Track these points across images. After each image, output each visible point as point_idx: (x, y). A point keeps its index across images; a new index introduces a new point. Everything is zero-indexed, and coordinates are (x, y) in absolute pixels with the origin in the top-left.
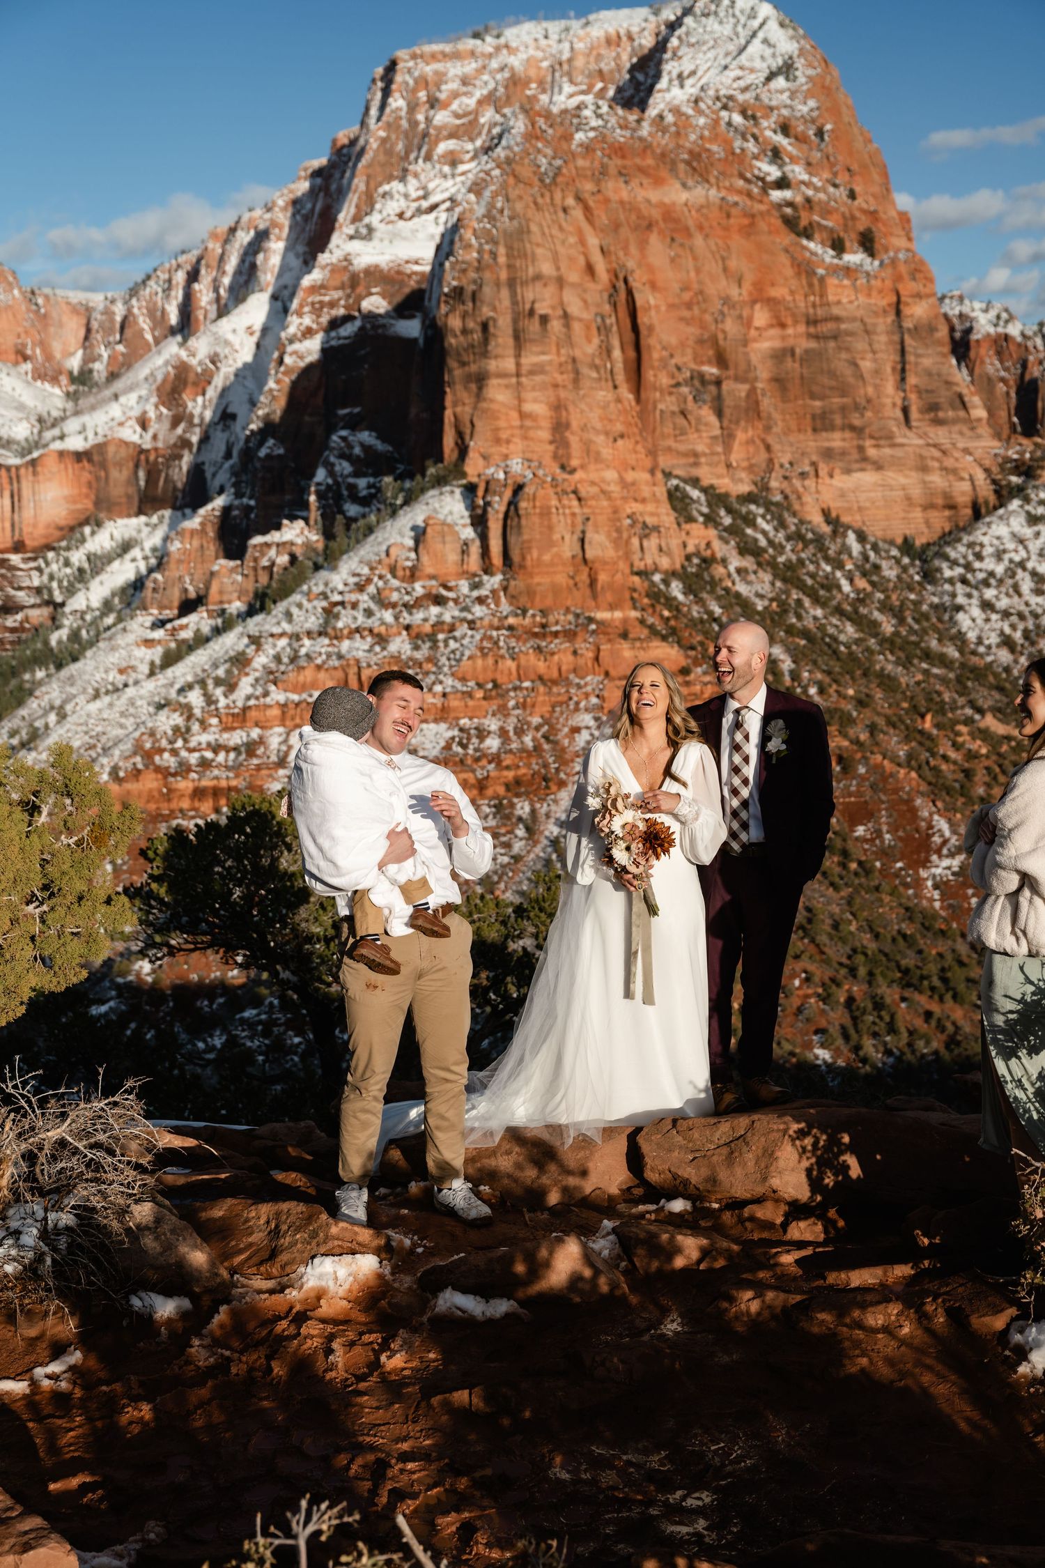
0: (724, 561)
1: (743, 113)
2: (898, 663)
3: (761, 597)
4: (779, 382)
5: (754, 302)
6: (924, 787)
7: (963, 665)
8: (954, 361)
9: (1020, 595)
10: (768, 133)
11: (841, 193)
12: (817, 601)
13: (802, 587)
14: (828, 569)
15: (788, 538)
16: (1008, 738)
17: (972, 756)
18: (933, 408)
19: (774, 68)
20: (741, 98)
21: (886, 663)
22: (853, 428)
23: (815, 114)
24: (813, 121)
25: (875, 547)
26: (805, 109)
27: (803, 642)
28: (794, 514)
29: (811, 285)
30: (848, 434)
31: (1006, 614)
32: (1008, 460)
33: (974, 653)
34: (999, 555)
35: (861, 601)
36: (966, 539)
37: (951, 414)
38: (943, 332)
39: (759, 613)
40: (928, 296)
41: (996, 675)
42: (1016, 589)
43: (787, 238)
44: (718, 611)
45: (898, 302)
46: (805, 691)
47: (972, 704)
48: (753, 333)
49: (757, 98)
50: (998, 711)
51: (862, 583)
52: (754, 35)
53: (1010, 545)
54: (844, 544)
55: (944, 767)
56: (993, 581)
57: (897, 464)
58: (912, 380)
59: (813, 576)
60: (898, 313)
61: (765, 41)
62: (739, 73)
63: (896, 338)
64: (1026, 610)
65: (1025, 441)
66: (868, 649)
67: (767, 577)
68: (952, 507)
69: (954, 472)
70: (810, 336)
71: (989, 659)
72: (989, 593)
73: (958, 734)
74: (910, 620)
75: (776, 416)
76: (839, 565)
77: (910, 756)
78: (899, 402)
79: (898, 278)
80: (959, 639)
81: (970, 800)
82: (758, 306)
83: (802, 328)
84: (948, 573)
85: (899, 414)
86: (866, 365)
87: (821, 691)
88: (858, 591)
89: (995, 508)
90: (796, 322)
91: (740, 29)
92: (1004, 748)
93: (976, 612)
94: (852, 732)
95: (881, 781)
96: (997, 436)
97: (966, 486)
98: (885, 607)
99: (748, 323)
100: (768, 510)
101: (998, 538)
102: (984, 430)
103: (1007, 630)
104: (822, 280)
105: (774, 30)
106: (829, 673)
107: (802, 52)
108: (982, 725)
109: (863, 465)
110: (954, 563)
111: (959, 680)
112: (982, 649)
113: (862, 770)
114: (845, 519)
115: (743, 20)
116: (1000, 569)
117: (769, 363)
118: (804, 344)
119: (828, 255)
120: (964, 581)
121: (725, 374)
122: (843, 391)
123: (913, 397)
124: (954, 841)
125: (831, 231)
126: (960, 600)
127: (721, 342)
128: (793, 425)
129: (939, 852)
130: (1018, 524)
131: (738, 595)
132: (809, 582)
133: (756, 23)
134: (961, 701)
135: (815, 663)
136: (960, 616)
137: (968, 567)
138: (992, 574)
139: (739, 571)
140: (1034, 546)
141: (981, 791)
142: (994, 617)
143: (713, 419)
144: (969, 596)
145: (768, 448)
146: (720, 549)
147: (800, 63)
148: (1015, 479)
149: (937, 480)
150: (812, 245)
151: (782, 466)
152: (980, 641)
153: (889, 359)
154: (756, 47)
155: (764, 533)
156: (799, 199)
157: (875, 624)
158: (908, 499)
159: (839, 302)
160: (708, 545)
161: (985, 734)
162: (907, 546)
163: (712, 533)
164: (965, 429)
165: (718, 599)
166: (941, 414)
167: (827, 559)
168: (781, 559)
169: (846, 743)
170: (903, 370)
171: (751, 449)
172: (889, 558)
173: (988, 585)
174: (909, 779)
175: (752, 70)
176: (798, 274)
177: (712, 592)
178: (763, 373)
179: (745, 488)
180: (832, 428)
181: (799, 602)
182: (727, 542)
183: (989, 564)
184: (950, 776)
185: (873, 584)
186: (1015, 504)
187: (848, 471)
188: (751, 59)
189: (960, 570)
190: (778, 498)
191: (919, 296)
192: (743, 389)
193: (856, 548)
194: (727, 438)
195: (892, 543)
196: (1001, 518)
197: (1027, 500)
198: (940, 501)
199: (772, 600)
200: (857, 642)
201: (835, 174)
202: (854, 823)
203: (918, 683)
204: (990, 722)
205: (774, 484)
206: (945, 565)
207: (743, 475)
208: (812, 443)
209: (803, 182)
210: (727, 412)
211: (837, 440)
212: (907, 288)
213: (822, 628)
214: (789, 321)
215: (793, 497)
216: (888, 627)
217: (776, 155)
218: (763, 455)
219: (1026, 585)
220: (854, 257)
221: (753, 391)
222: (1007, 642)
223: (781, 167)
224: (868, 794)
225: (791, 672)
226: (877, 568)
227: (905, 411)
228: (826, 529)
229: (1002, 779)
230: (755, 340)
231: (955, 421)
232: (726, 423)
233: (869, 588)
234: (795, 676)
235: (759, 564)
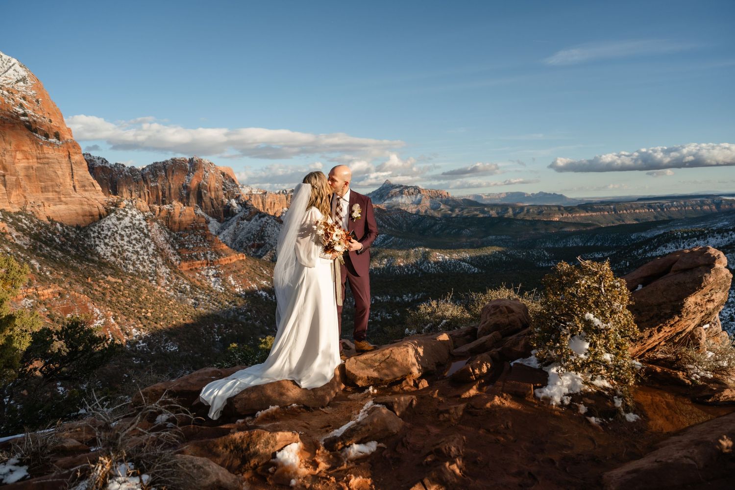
0: (10, 234)
1: (8, 91)
2: (78, 262)
3: (26, 245)
4: (28, 177)
5: (17, 151)
6: (90, 300)
7: (100, 262)
8: (88, 172)
9: (116, 241)
10: (18, 99)
11: (47, 120)
12: (47, 245)
13: (41, 241)
14: (50, 235)
15: (35, 226)
16: (116, 282)
17: (105, 289)
18: (84, 186)
19: (19, 79)
20: (7, 86)
21: (74, 263)
22: (56, 192)
23: (35, 95)
24: (35, 97)
25: (67, 228)
26: (31, 93)
27: (43, 258)
28: (37, 218)
29: (38, 147)
30: (54, 194)
31: (112, 246)
32: (109, 202)
33: (103, 258)
34: (109, 230)
35: (64, 245)
36: (98, 225)
37: (89, 188)
38: (85, 164)
39: (25, 250)
40: (79, 153)
41: (111, 264)
42: (115, 239)
43: (28, 132)
44: (9, 250)
45: (69, 154)
46: (45, 274)
47: (103, 273)
48: (16, 160)
49: (13, 87)
50: (112, 275)
51: (63, 239)
52: (10, 67)
53: (112, 227)
54: (56, 227)
55: (96, 293)
56: (108, 237)
57: (73, 203)
58: (76, 178)
59: (45, 237)
60: (69, 158)
61: (15, 70)
62: (6, 79)
63: (70, 165)
64: (119, 245)
65: (114, 197)
66: (67, 259)
67: (28, 238)
68: (92, 215)
69: (92, 205)
70: (38, 163)
71: (108, 260)
72: (107, 241)
73: (100, 283)
74: (81, 250)
75: (27, 187)
76: (55, 234)
77: (84, 291)
78: (72, 184)
79: (69, 147)
80: (98, 254)
81: (106, 301)
82: (18, 152)
83: (35, 160)
84: (92, 235)
85: (72, 188)
86: (60, 173)
87: (51, 273)
88: (62, 242)
89: (106, 216)
90: (33, 158)
91: (4, 65)
92: (115, 285)
93: (103, 246)
94: (63, 285)
95: (74, 299)
96: (105, 195)
97: (96, 209)
98: (71, 246)
99: (15, 158)
100: (26, 217)
101: (108, 224)
102: (102, 194)
103: (113, 251)
104: (41, 146)
105: (17, 67)
106: (53, 267)
107: (29, 76)
108: (107, 279)
109: (60, 203)
110: (94, 232)
111: (98, 266)
112: (105, 257)
113: (68, 297)
114: (55, 219)
115: (6, 62)
116: (109, 234)
117: (24, 170)
118: (36, 165)
119: (43, 138)
120: (98, 237)
121: (6, 173)
122: (52, 180)
123: (76, 183)
124: (101, 314)
125: (44, 131)
126: (97, 243)
127: (4, 163)
128: (34, 190)
129: (96, 319)
130: (114, 220)
131: (17, 244)
132: (44, 239)
133: (11, 64)
134: (100, 273)
135: (48, 265)
136: (98, 248)
137: (99, 233)
138: (107, 235)
139: (16, 237)
140: (120, 227)
141: (109, 299)
142: (108, 247)
143: (3, 188)
144: (100, 242)
145: (25, 197)
146: (8, 229)
147: (28, 79)
148: (112, 207)
149: (87, 208)
150: (37, 135)
151: (31, 203)
152: (105, 255)
153: (68, 171)
154: (11, 71)
155: (25, 224)
156: (31, 120)
157: (69, 251)
158: (77, 213)
159: (48, 153)
160: (4, 228)
161: (109, 282)
162: (78, 227)
163: (5, 225)
164: (95, 193)
165: (9, 246)
166: (86, 188)
167: (50, 232)
168: (33, 232)
169: (61, 289)
170: (72, 175)
171: (19, 197)
172: (72, 231)
173: (106, 238)
174: (84, 298)
175: (10, 78)
176: (33, 144)
177: (6, 244)
178: (22, 174)
179: (17, 210)
180: (49, 191)
181: (41, 246)
182: (11, 227)
183: (106, 232)
184: (98, 296)
185: (67, 239)
186: (113, 215)
187: (55, 205)
188: (10, 75)
189: (96, 234)
190: (30, 213)
191: (76, 153)
192: (14, 178)
193: (60, 228)
194: (9, 194)
195: (73, 226)
196: (108, 219)
197: (116, 213)
198: (88, 214)
199: (30, 245)
200: (63, 257)
201: (44, 114)
202: (66, 313)
203: (85, 268)
204: (110, 278)
205: (28, 208)
206: (91, 233)
207: (16, 206)
208: (42, 196)
209: (32, 115)
210: (8, 185)
211: (51, 195)
212: (72, 151)
213: (50, 254)
214: (30, 158)
215: (35, 213)
216: (73, 253)
217: (21, 106)
218: (23, 200)
219: (118, 238)
220: (53, 140)
221: (17, 179)
222: (113, 255)
223: (23, 110)
224: (70, 304)
225: (39, 268)
226: (68, 234)
227: (74, 187)
228: (49, 223)
229: (115, 294)
230: (17, 163)
231: (91, 191)
232: (8, 189)
233: (66, 241)
234: (41, 269)
235: (24, 234)
